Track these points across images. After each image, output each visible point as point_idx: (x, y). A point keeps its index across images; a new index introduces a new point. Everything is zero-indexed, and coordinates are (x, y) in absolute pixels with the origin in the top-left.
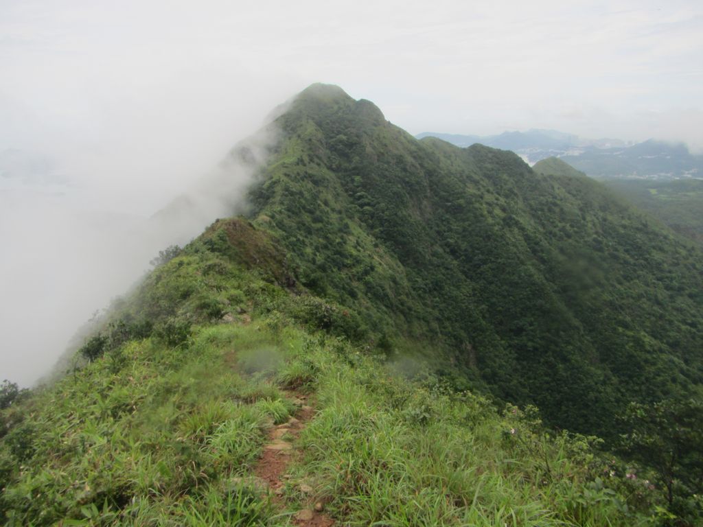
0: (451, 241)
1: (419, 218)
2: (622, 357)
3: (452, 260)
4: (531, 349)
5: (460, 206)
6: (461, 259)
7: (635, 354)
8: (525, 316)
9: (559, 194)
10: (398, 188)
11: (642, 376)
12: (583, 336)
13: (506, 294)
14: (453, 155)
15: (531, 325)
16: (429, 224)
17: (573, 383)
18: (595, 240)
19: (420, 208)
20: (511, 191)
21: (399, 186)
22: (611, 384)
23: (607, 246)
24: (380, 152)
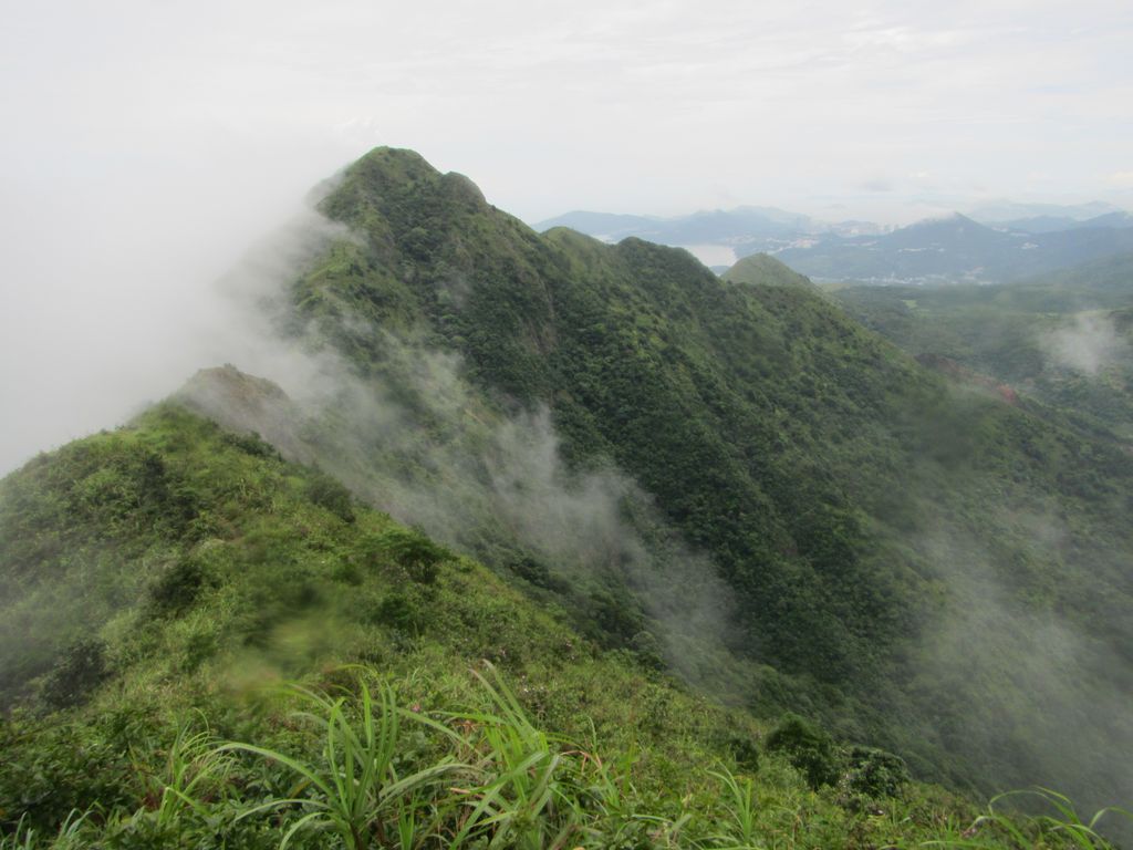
0: (585, 385)
1: (538, 352)
2: (827, 546)
3: (587, 413)
4: (699, 539)
5: (598, 332)
6: (600, 411)
7: (846, 541)
8: (691, 492)
9: (753, 313)
10: (505, 307)
11: (855, 571)
12: (773, 518)
13: (663, 460)
14: (594, 254)
15: (700, 504)
16: (552, 361)
17: (756, 587)
18: (802, 379)
19: (539, 337)
20: (681, 308)
21: (507, 304)
22: (812, 585)
23: (821, 388)
24: (478, 254)
